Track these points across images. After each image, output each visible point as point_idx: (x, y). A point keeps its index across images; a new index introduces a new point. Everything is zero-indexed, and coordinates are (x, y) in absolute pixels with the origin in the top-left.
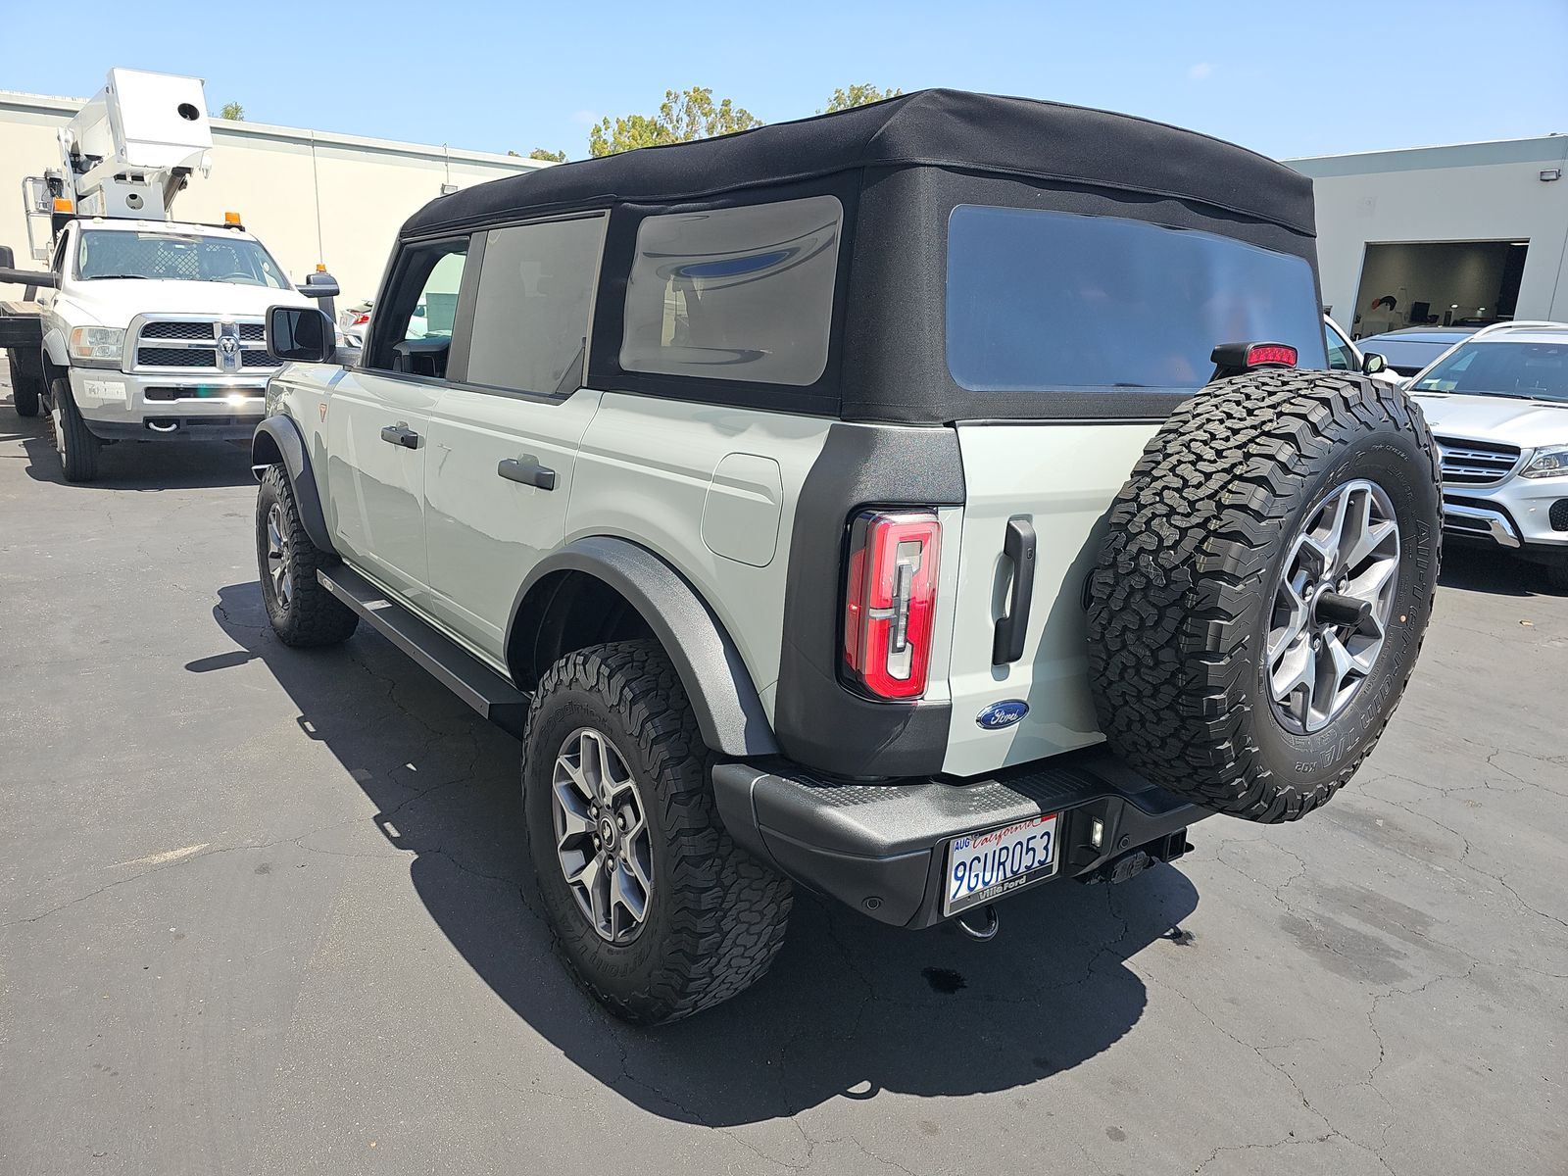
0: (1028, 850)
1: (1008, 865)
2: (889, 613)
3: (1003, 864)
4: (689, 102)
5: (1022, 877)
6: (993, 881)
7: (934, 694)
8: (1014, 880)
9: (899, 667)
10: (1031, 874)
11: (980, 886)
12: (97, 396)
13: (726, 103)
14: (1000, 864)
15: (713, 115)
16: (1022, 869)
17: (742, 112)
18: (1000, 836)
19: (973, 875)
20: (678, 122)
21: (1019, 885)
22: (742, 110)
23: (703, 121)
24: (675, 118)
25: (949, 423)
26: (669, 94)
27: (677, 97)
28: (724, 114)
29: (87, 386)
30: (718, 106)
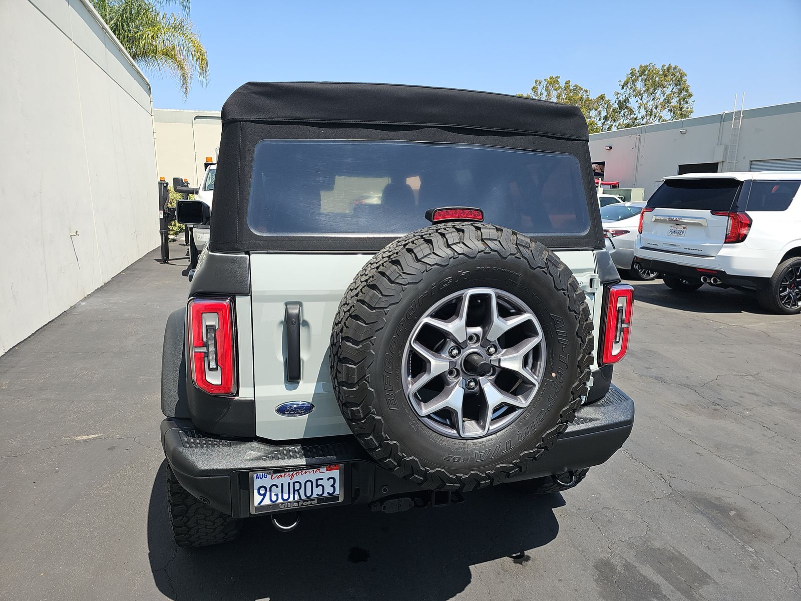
0: (317, 486)
1: (302, 492)
2: (204, 350)
3: (298, 491)
4: (547, 84)
5: (314, 500)
6: (291, 499)
7: (245, 394)
8: (307, 501)
9: (214, 379)
10: (320, 498)
11: (280, 501)
12: (201, 240)
13: (567, 83)
14: (294, 491)
15: (560, 90)
16: (314, 496)
17: (576, 86)
18: (292, 475)
19: (273, 494)
20: (541, 95)
21: (311, 504)
22: (576, 85)
23: (555, 93)
24: (539, 93)
25: (247, 252)
26: (536, 81)
27: (540, 83)
28: (566, 88)
29: (198, 236)
30: (563, 85)
